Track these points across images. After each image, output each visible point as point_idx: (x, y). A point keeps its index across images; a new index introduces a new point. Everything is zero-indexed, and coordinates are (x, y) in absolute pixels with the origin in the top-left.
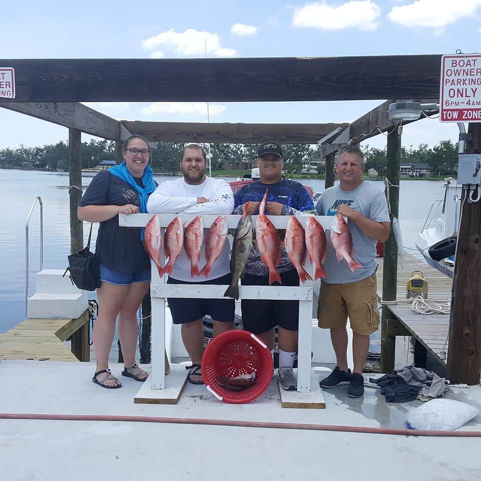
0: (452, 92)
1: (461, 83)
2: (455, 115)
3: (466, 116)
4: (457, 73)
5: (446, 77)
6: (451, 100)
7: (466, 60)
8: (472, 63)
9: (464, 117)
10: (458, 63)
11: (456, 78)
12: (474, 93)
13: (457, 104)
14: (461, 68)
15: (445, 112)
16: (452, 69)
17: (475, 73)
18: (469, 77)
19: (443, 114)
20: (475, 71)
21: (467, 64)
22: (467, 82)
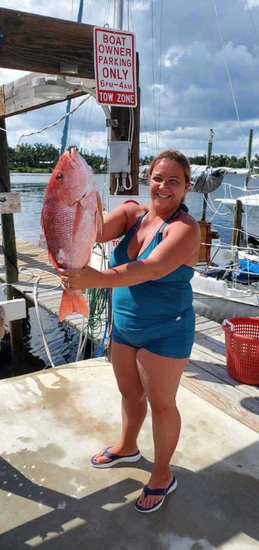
0: (105, 71)
1: (113, 62)
2: (111, 97)
3: (120, 100)
4: (109, 50)
5: (99, 54)
6: (106, 80)
7: (116, 36)
8: (122, 41)
9: (118, 101)
10: (109, 39)
11: (108, 56)
12: (125, 74)
13: (111, 85)
14: (112, 45)
15: (101, 93)
16: (104, 44)
17: (125, 53)
18: (120, 57)
19: (99, 95)
20: (125, 50)
21: (117, 42)
22: (118, 62)
